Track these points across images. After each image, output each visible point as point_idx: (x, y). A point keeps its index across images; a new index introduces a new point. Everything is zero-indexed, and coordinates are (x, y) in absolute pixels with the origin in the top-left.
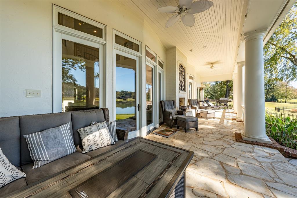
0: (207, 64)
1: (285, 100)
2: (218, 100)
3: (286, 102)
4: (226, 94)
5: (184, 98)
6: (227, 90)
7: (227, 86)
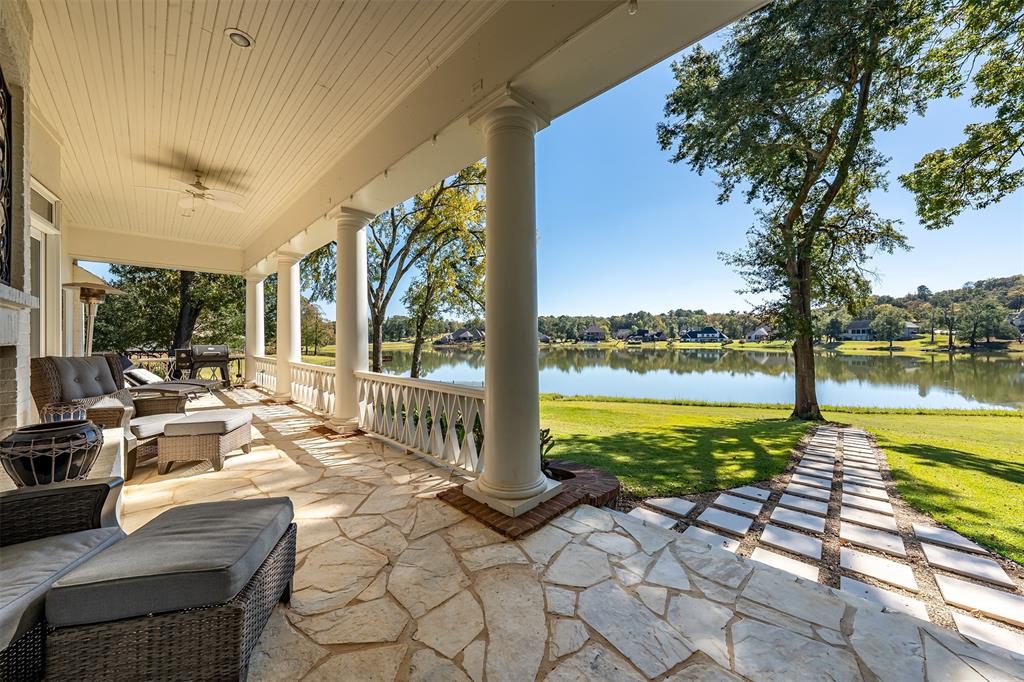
0: (175, 162)
1: (313, 349)
2: (183, 355)
3: (315, 353)
4: (178, 331)
5: (13, 348)
6: (181, 314)
7: (186, 298)
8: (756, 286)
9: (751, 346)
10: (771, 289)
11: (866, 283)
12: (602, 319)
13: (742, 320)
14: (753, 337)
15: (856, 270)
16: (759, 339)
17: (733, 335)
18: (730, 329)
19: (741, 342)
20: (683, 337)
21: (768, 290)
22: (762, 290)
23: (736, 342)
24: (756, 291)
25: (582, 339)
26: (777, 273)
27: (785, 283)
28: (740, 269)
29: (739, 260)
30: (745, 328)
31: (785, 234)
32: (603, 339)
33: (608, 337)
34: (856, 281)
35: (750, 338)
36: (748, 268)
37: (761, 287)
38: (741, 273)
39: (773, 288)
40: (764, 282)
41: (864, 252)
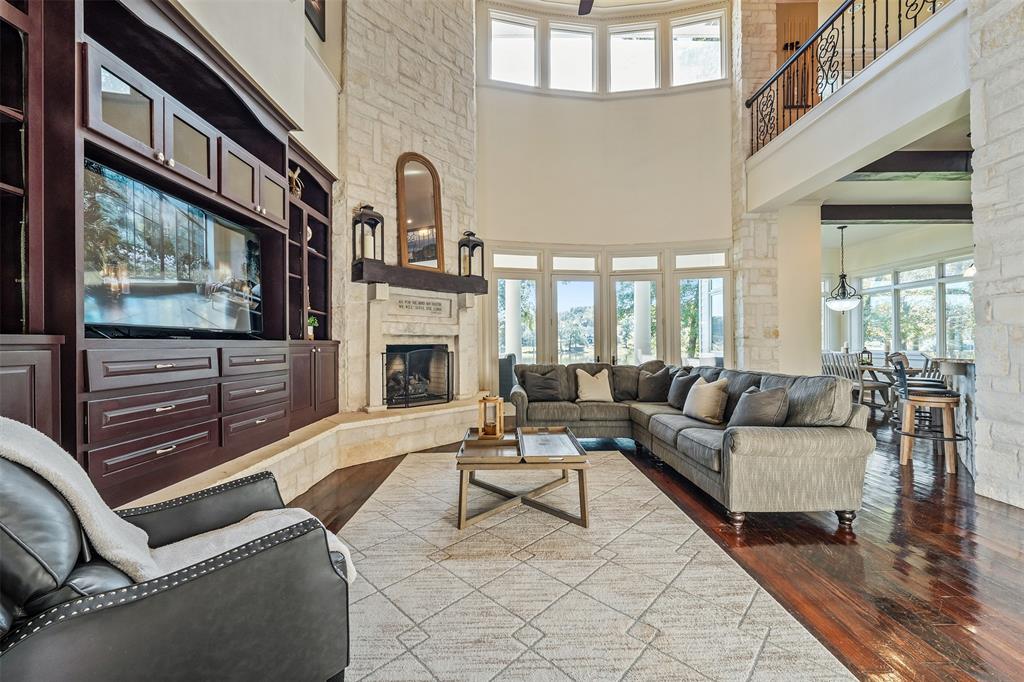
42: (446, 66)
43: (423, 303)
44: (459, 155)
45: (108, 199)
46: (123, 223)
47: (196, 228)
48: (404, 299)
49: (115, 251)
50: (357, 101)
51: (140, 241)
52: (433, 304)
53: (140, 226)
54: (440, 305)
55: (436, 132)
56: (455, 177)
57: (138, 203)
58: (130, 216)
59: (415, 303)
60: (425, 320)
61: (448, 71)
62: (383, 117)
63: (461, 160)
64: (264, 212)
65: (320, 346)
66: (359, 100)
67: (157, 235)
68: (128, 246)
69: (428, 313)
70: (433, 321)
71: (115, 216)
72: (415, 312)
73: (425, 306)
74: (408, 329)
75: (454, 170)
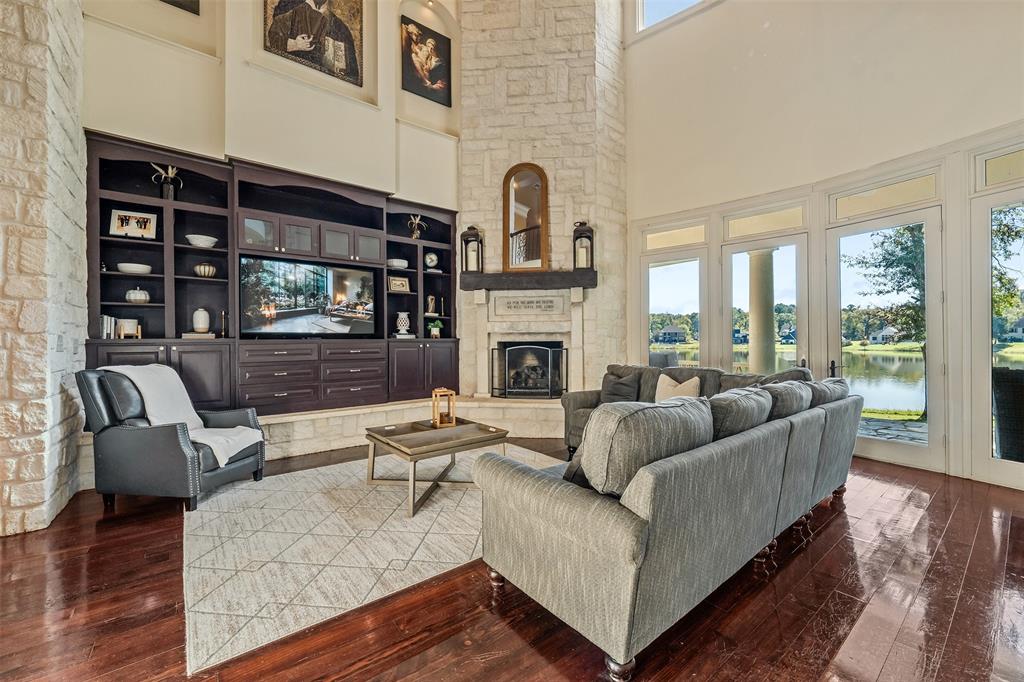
8: (882, 288)
9: (876, 350)
10: (898, 290)
11: (1010, 281)
12: (680, 316)
13: (864, 317)
14: (879, 337)
15: (998, 267)
16: (886, 340)
17: (852, 335)
18: (848, 328)
19: (862, 344)
20: (784, 338)
21: (895, 291)
22: (888, 292)
23: (856, 344)
24: (881, 292)
25: (657, 341)
26: (904, 274)
27: (914, 284)
28: (864, 270)
29: (863, 262)
30: (868, 326)
31: (913, 236)
32: (683, 341)
33: (688, 338)
34: (1000, 279)
35: (874, 339)
36: (873, 270)
37: (886, 288)
38: (865, 275)
39: (900, 290)
40: (890, 284)
41: (1009, 248)
42: (559, 60)
43: (532, 302)
44: (574, 144)
45: (265, 275)
46: (272, 284)
47: (320, 278)
48: (512, 300)
49: (268, 298)
50: (469, 142)
51: (282, 291)
52: (544, 302)
53: (283, 284)
54: (551, 302)
55: (547, 133)
56: (570, 168)
57: (281, 272)
58: (277, 280)
59: (523, 303)
60: (532, 318)
61: (563, 63)
62: (492, 145)
63: (579, 148)
64: (357, 258)
65: (428, 342)
66: (471, 140)
67: (293, 286)
68: (276, 295)
69: (538, 311)
70: (542, 318)
71: (269, 282)
72: (523, 311)
73: (534, 305)
74: (511, 327)
75: (569, 162)
